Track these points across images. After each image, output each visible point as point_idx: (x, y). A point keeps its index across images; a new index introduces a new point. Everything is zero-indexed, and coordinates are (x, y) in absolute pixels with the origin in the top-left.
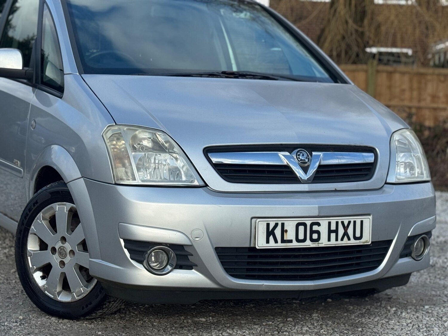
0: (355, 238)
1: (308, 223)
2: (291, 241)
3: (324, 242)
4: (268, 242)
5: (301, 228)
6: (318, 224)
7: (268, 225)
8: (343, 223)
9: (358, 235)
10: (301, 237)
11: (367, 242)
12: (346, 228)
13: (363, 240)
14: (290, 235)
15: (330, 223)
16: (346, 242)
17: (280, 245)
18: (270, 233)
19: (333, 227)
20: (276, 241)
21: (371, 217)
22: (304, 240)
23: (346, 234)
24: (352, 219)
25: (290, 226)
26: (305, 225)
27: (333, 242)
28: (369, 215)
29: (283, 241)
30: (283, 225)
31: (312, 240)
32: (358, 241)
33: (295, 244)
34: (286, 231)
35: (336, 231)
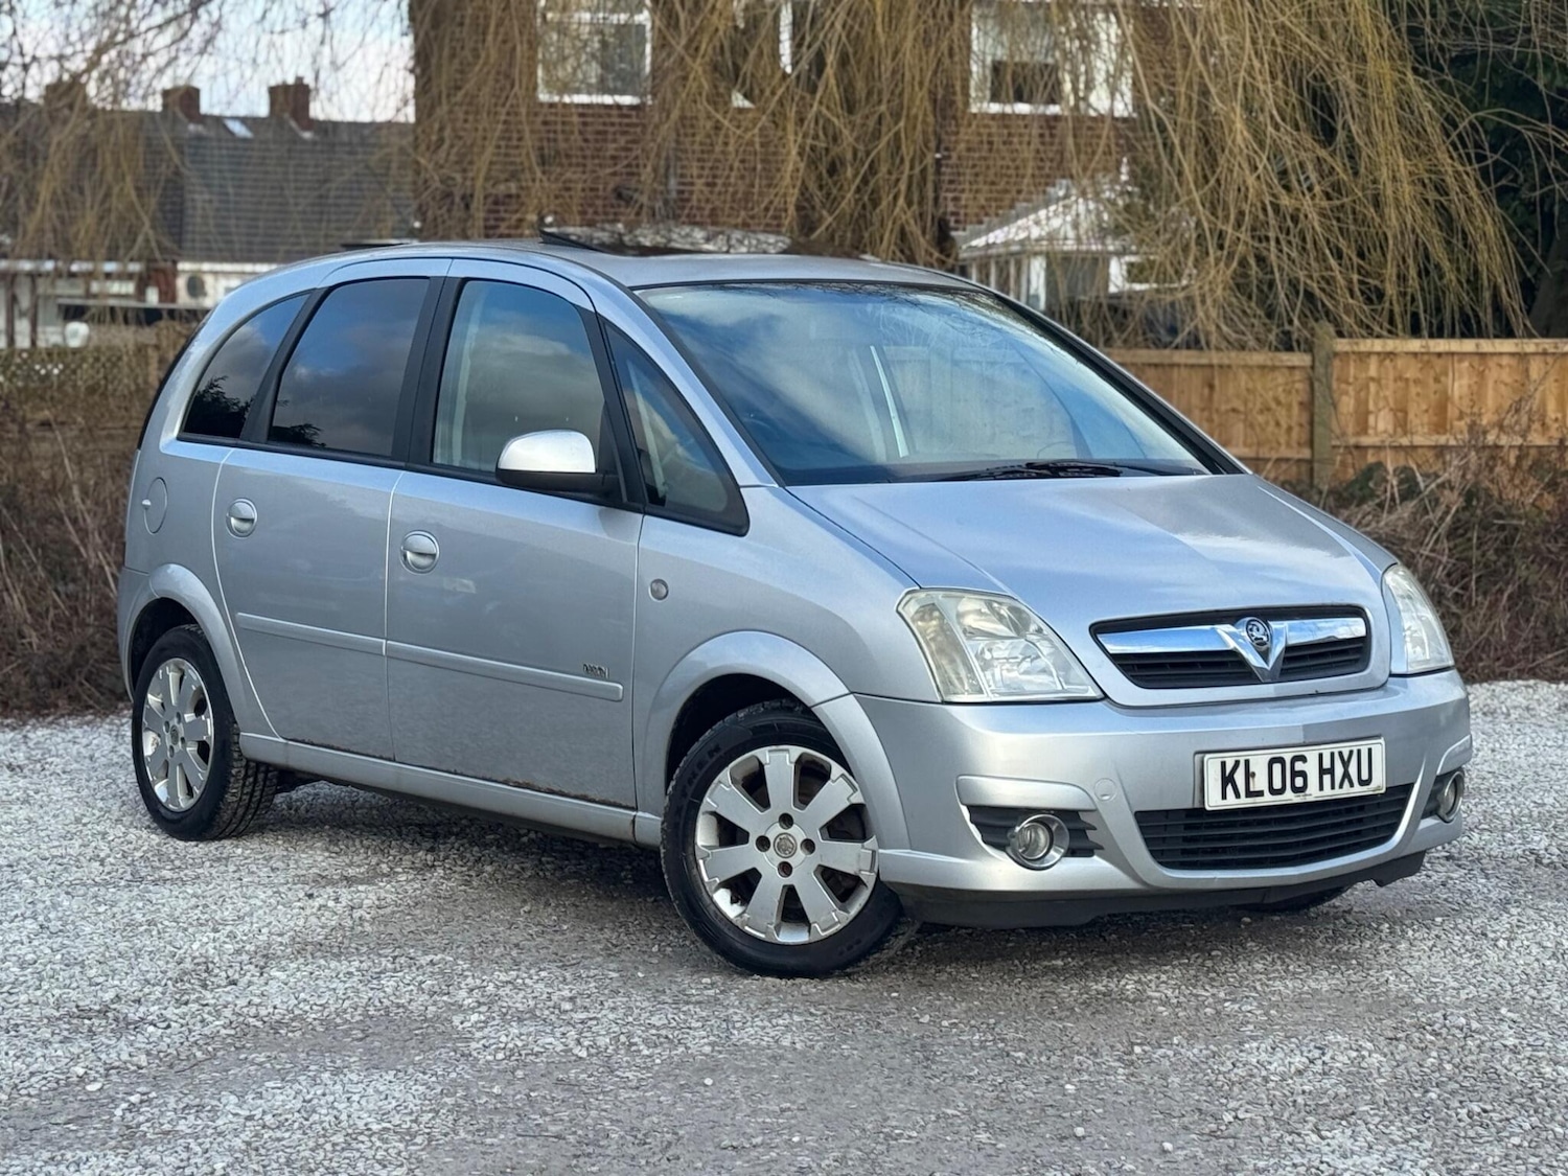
0: (1362, 783)
1: (1288, 759)
2: (1260, 794)
3: (1313, 793)
4: (1224, 797)
5: (1277, 768)
6: (1303, 759)
7: (1223, 764)
8: (1340, 753)
9: (1365, 776)
10: (1277, 785)
11: (1378, 788)
12: (1346, 764)
13: (1373, 785)
14: (1260, 783)
15: (1321, 756)
16: (1347, 791)
17: (1245, 802)
18: (1227, 779)
19: (1327, 764)
20: (1238, 795)
21: (1382, 741)
22: (1281, 791)
23: (1346, 775)
24: (1354, 746)
25: (1259, 764)
26: (1281, 761)
27: (1328, 793)
28: (1378, 737)
29: (1249, 794)
30: (1247, 763)
31: (1295, 790)
32: (1365, 788)
33: (1268, 799)
34: (1254, 774)
35: (1331, 771)
